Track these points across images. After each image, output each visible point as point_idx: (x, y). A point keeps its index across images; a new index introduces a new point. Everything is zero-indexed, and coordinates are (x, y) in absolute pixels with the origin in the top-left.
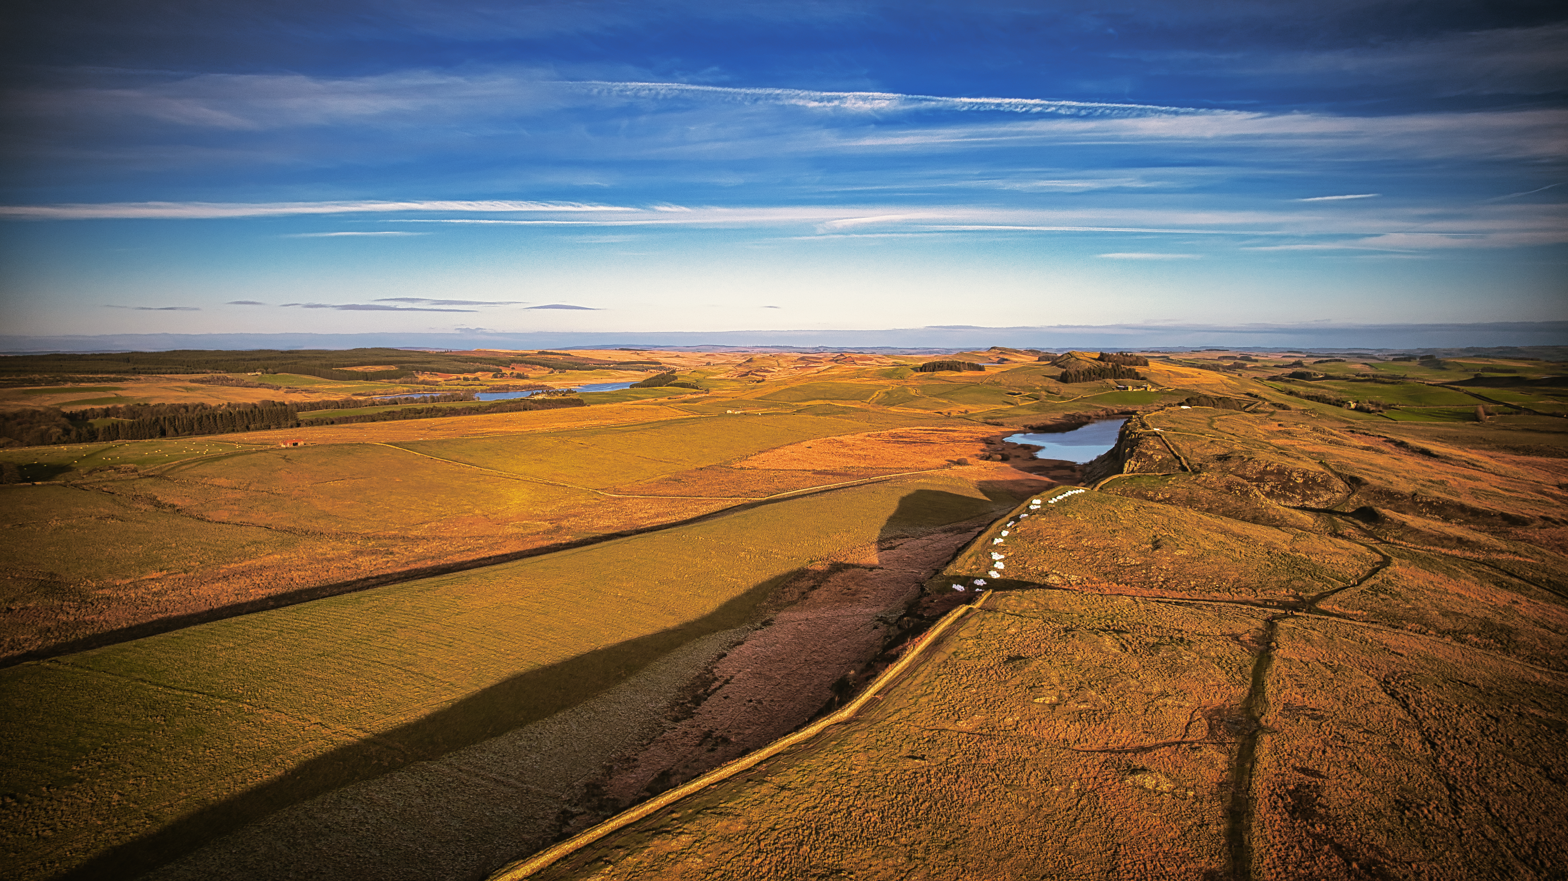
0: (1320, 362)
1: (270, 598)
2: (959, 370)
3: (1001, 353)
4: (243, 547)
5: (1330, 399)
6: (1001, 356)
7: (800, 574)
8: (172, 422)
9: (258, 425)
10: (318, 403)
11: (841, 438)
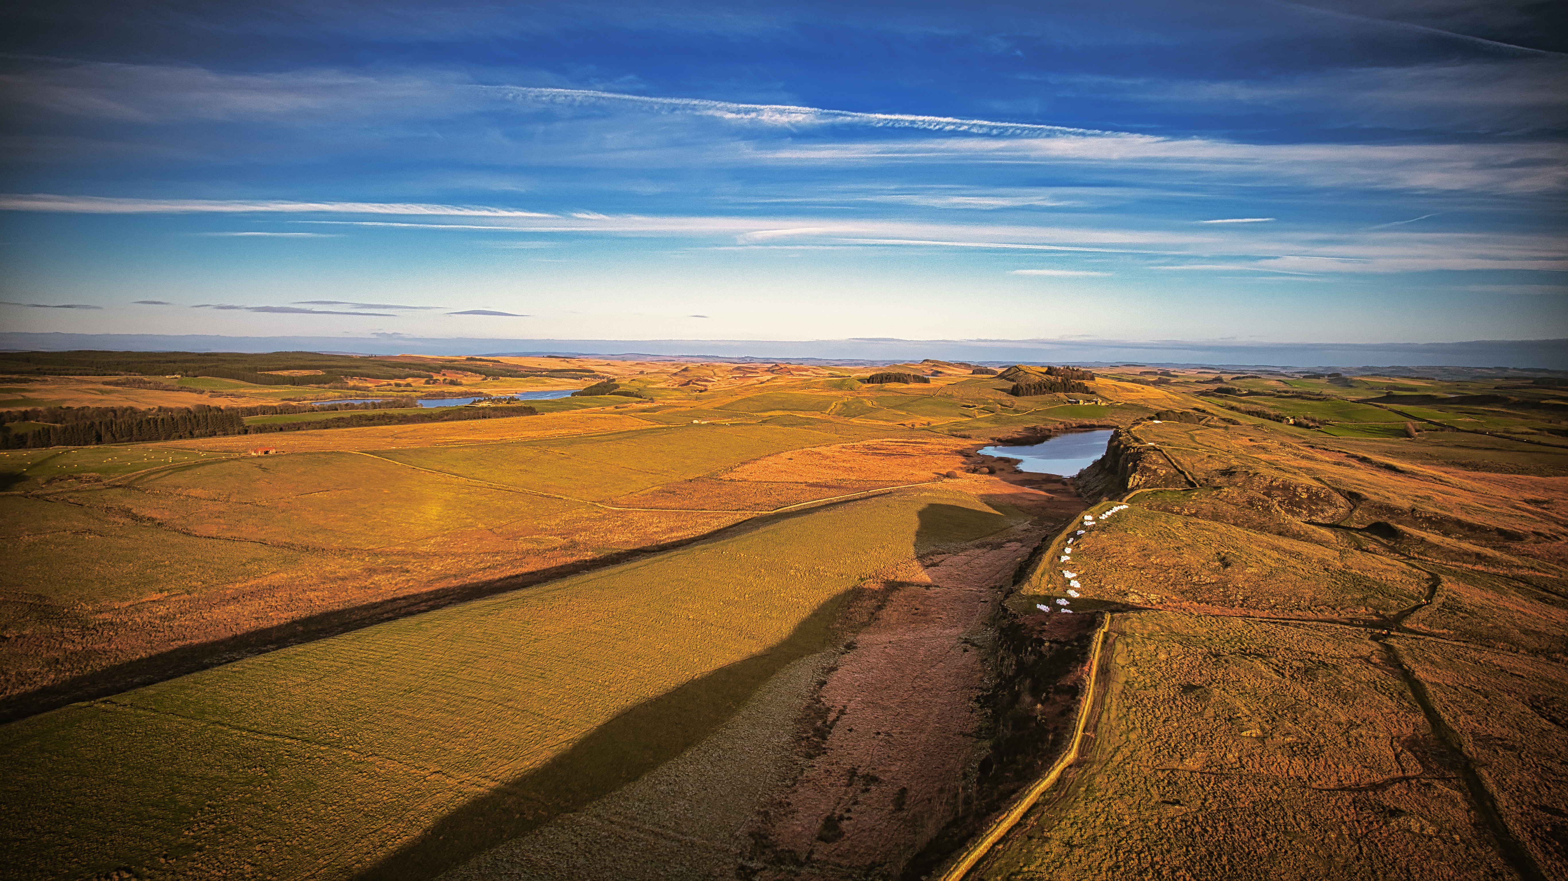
0: (1238, 378)
2: (906, 382)
3: (934, 366)
4: (244, 565)
5: (1270, 415)
6: (934, 368)
7: (856, 594)
8: (109, 426)
9: (203, 431)
10: (255, 408)
11: (817, 450)
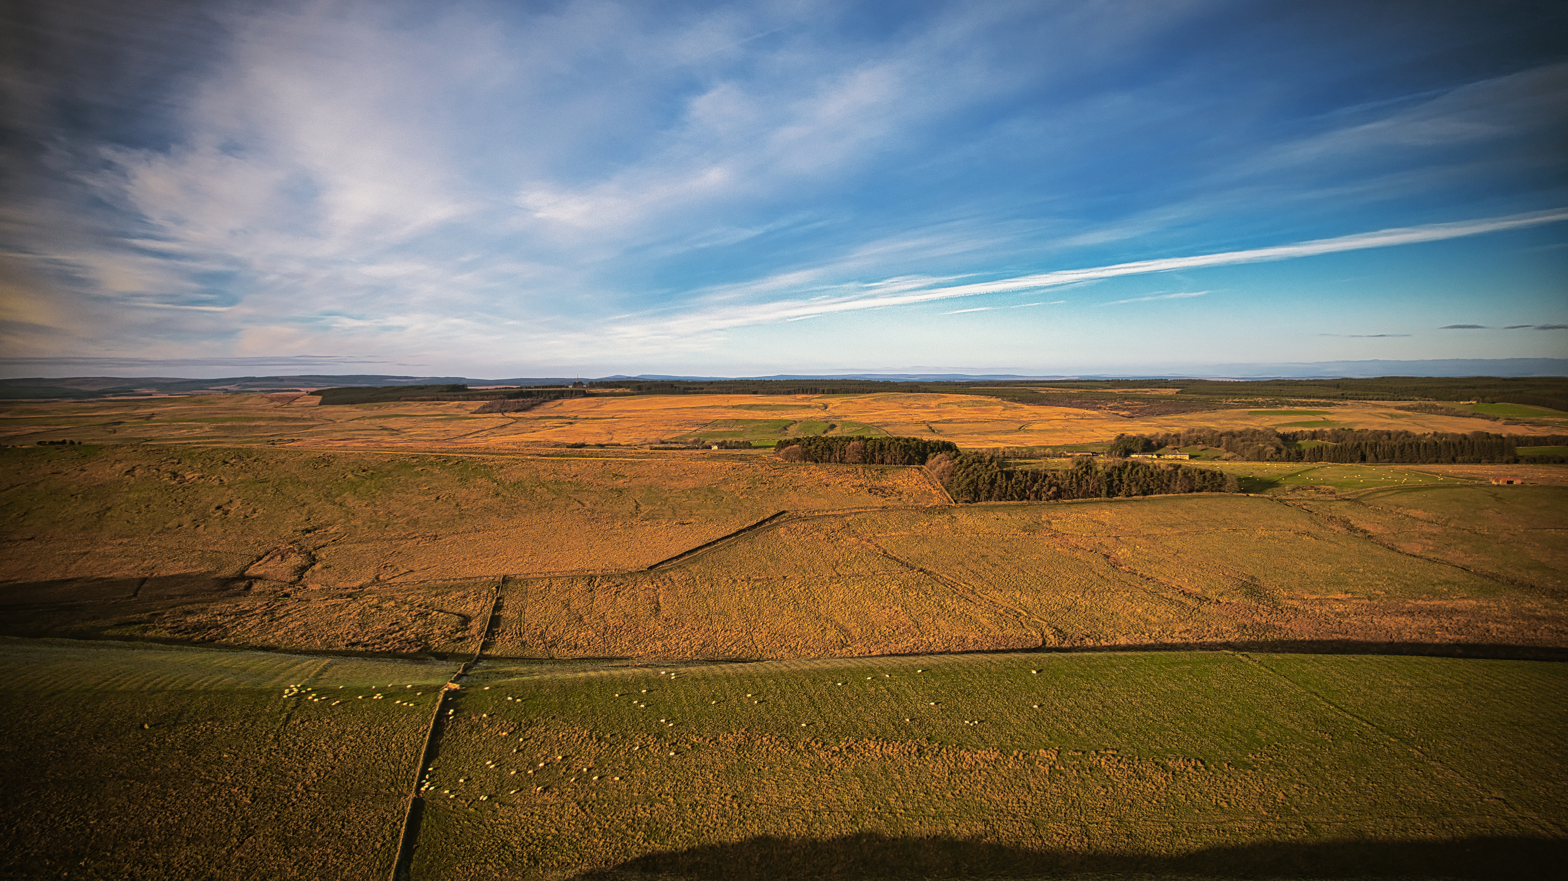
1: (1458, 645)
8: (1373, 447)
